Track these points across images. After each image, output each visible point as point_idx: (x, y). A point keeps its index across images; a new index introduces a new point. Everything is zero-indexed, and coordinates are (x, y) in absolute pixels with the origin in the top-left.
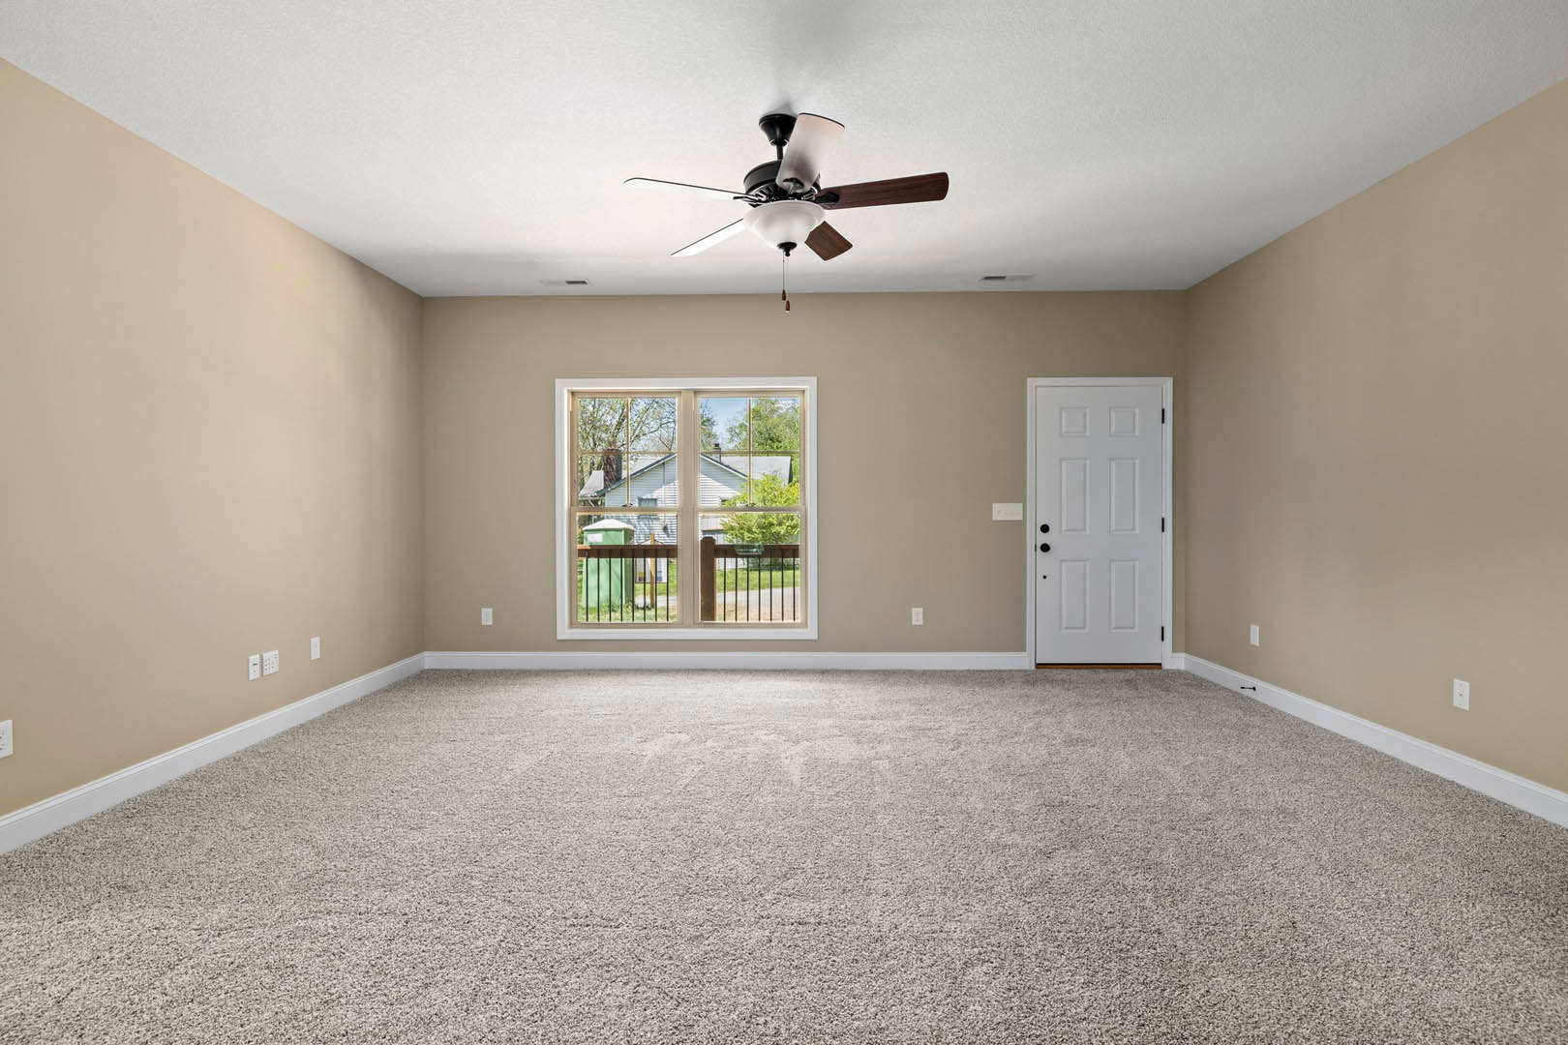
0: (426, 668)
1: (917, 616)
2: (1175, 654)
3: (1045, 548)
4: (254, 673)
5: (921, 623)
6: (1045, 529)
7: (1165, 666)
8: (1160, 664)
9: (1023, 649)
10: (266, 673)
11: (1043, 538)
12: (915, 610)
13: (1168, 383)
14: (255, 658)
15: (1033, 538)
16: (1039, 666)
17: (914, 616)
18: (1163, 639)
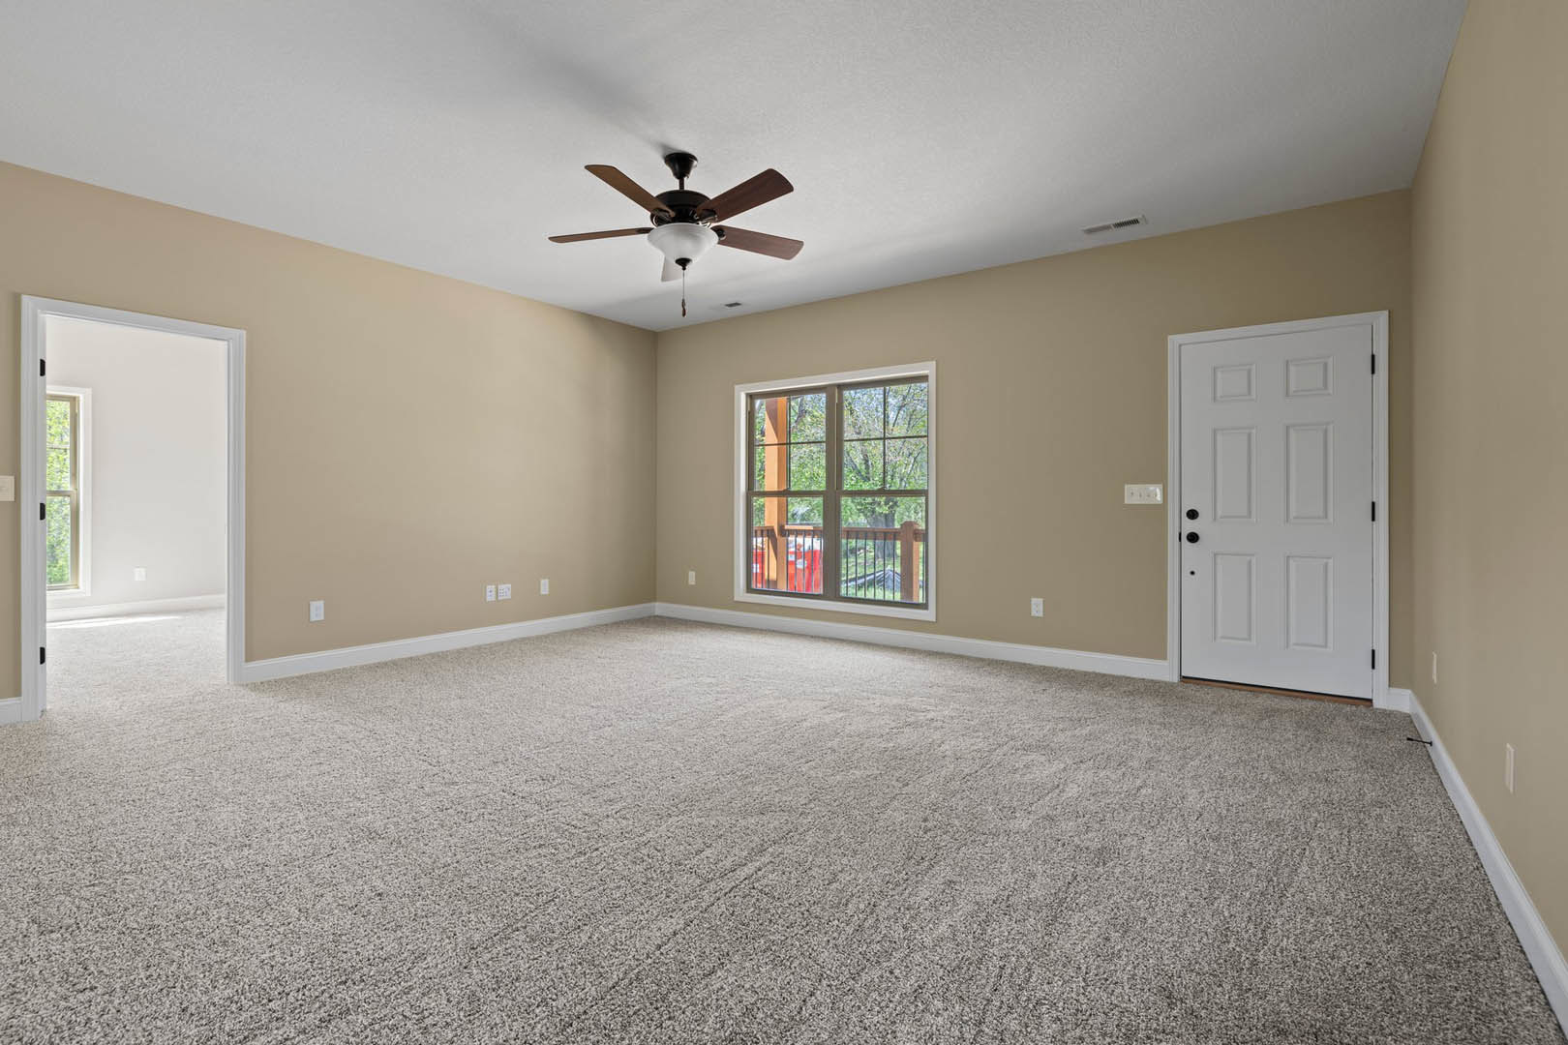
0: (656, 614)
1: (1037, 607)
2: (1394, 690)
3: (1193, 538)
4: (490, 597)
5: (1041, 614)
6: (1193, 514)
7: (1378, 704)
8: (1370, 701)
9: (1164, 657)
10: (499, 598)
11: (1190, 526)
12: (1034, 600)
13: (1382, 318)
14: (491, 588)
15: (1176, 524)
16: (1185, 679)
17: (1033, 607)
18: (1373, 667)
